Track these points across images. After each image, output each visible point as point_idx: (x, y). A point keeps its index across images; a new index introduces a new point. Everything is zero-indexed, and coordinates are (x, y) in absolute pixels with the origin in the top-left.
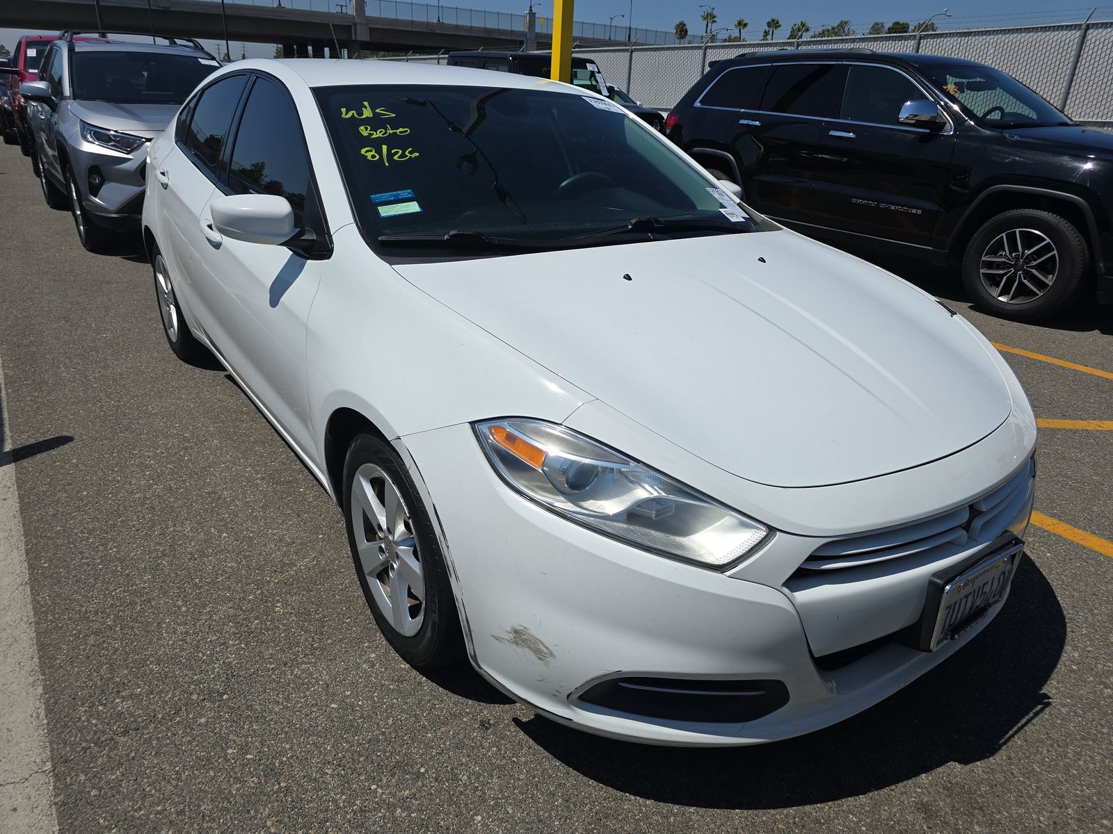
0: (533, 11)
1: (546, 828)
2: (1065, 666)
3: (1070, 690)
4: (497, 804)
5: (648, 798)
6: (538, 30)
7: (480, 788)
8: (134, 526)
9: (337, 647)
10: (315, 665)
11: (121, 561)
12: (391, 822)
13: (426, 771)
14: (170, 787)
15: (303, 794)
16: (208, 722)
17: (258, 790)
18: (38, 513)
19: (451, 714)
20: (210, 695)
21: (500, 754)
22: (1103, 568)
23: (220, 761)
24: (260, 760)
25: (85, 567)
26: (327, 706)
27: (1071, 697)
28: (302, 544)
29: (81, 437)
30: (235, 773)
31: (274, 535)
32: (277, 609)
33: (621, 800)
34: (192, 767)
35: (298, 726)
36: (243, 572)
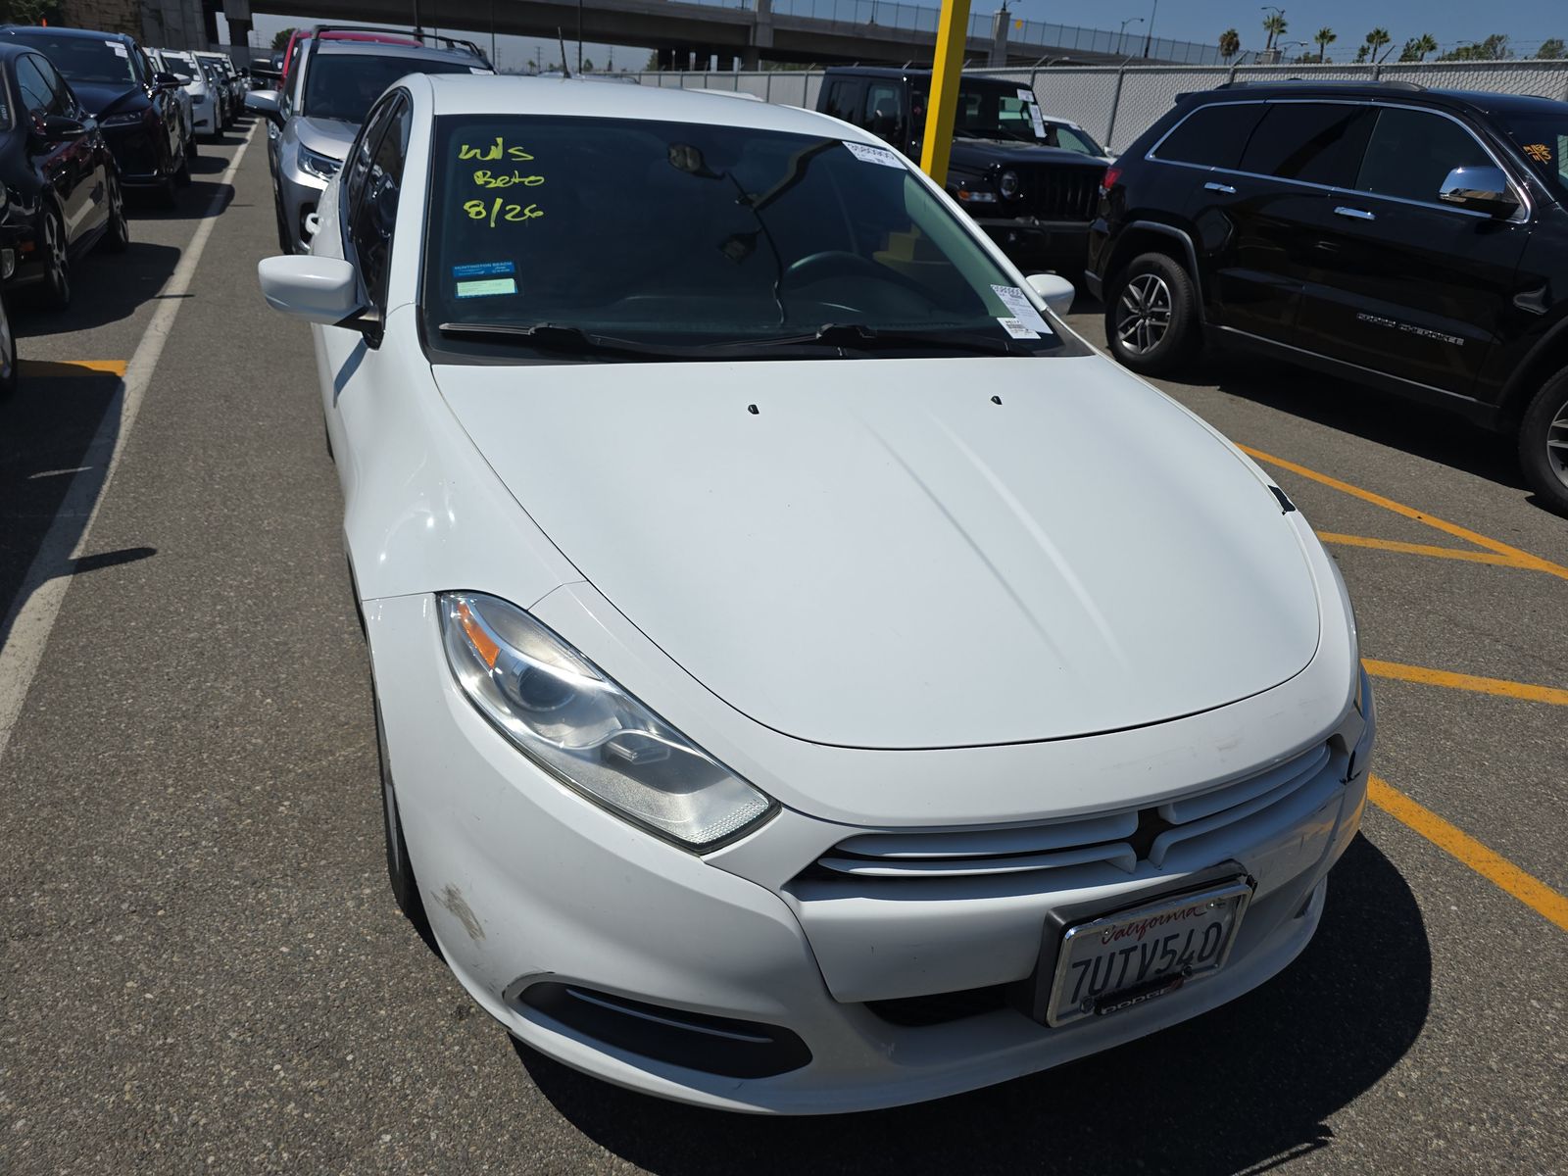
0: (1008, 11)
1: (467, 1171)
2: (1386, 1090)
3: (1375, 1129)
4: (421, 1124)
5: (628, 1159)
6: (1011, 37)
7: (410, 1097)
8: (167, 674)
9: (329, 872)
10: (289, 891)
11: (130, 716)
12: (274, 1118)
13: (354, 1060)
14: (38, 1016)
15: (187, 1059)
16: (124, 940)
17: (137, 1042)
18: (68, 641)
19: (425, 989)
20: (144, 908)
21: (461, 1056)
22: (1539, 944)
23: (112, 994)
24: (159, 1003)
25: (85, 718)
26: (275, 948)
27: (1370, 1141)
28: (356, 726)
29: (166, 551)
30: (122, 1014)
31: (329, 709)
32: (282, 808)
33: (590, 1154)
34: (76, 996)
35: (227, 967)
36: (266, 753)
